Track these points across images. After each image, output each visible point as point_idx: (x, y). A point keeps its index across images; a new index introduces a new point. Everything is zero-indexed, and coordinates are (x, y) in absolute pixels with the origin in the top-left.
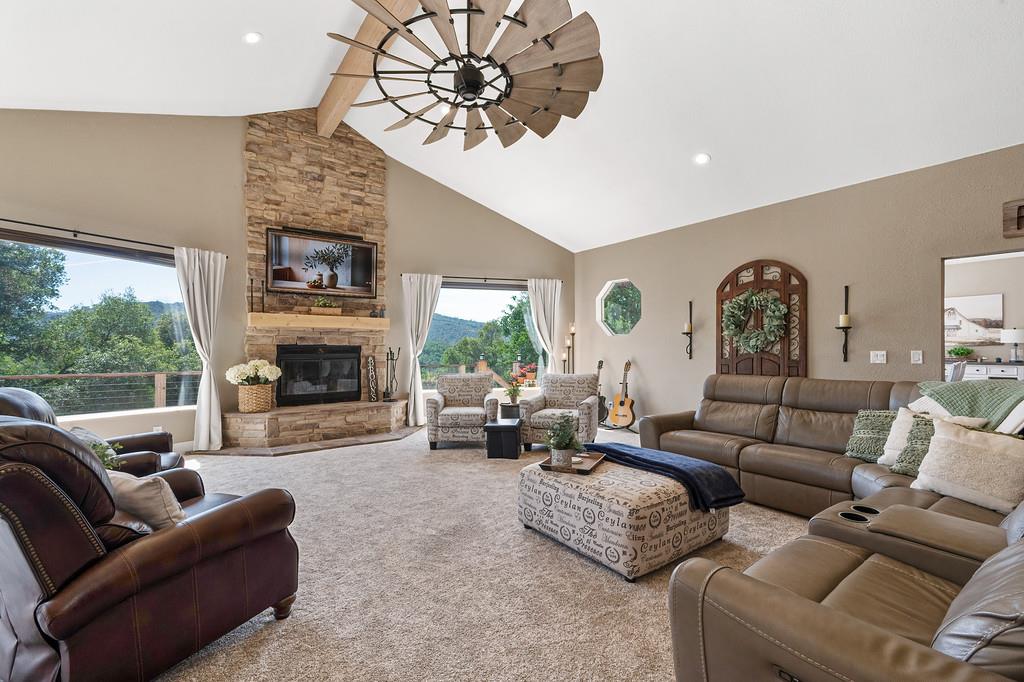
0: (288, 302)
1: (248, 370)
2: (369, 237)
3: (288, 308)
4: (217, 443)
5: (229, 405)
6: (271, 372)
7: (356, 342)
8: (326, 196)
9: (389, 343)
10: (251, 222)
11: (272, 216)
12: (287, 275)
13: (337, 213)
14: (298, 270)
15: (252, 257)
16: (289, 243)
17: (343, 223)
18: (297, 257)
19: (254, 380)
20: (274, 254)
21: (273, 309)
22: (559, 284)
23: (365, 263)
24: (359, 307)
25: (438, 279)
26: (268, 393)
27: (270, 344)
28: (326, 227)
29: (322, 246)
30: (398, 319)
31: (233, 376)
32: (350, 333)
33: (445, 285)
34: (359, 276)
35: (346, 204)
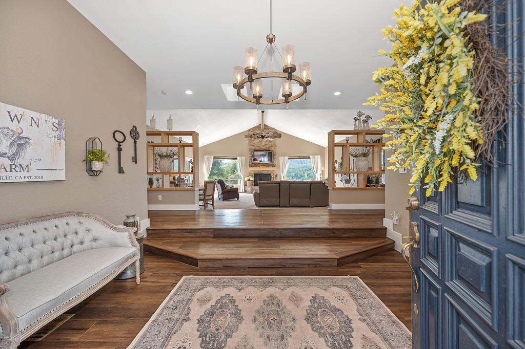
0: (256, 165)
1: (248, 178)
2: (272, 149)
3: (256, 166)
4: (244, 191)
5: (245, 185)
6: (252, 179)
7: (270, 173)
8: (263, 142)
9: (277, 173)
10: (250, 150)
11: (253, 148)
12: (255, 159)
13: (265, 145)
14: (257, 158)
15: (250, 157)
16: (256, 153)
17: (266, 147)
18: (257, 156)
19: (249, 180)
20: (253, 156)
21: (253, 167)
22: (319, 156)
23: (271, 155)
24: (270, 165)
25: (287, 158)
26: (252, 183)
27: (253, 173)
28: (263, 149)
29: (261, 153)
30: (279, 167)
31: (246, 179)
32: (268, 171)
33: (289, 159)
34: (270, 158)
35: (267, 143)
